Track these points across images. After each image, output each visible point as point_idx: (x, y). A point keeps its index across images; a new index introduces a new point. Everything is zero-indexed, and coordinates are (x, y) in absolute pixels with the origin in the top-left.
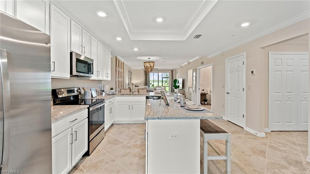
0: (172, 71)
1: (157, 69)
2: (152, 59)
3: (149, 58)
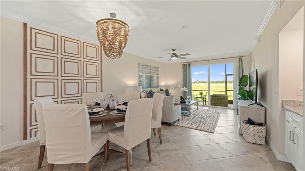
3: (111, 15)
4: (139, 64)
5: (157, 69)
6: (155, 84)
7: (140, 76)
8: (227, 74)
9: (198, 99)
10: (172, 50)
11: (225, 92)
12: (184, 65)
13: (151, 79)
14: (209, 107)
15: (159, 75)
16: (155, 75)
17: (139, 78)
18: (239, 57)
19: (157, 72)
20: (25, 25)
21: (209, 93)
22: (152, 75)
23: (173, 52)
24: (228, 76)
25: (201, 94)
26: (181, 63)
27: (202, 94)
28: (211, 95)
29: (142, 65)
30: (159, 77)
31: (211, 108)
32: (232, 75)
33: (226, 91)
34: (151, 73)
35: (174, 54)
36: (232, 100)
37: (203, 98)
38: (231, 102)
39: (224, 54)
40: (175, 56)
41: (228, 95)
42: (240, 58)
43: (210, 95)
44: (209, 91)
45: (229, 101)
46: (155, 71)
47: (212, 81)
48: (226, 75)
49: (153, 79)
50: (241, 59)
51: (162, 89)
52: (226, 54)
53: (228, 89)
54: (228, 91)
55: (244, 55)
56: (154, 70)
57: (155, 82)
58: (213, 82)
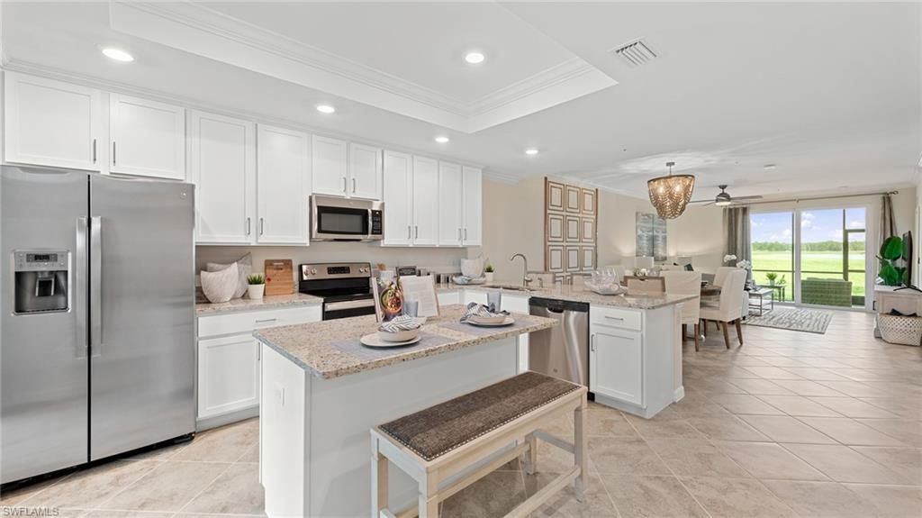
0: (887, 199)
1: (760, 197)
2: (684, 163)
3: (668, 164)
4: (637, 214)
6: (660, 253)
7: (639, 238)
10: (721, 187)
11: (842, 275)
12: (730, 210)
13: (654, 242)
14: (798, 307)
15: (666, 233)
16: (661, 235)
17: (637, 242)
18: (885, 194)
19: (664, 227)
20: (546, 178)
21: (796, 277)
22: (655, 233)
23: (721, 191)
24: (850, 234)
25: (772, 278)
27: (775, 278)
28: (802, 281)
29: (642, 215)
30: (666, 237)
31: (804, 309)
32: (863, 231)
33: (846, 271)
34: (654, 231)
35: (723, 194)
36: (863, 295)
38: (859, 301)
39: (843, 188)
41: (849, 280)
42: (886, 196)
44: (796, 271)
45: (853, 297)
46: (661, 225)
48: (846, 232)
49: (657, 242)
50: (889, 199)
53: (849, 269)
54: (849, 274)
55: (895, 189)
56: (659, 224)
58: (813, 248)
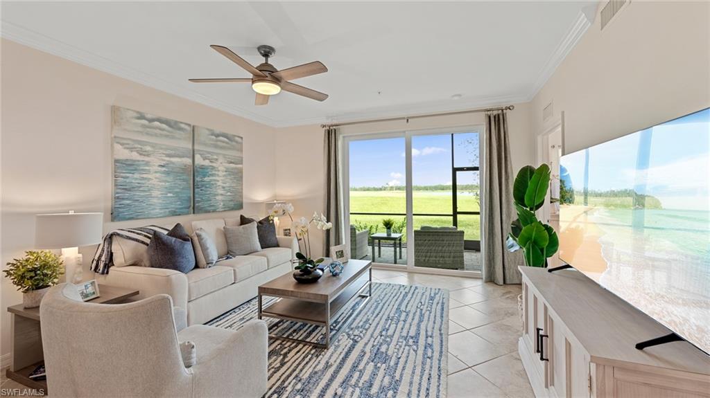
5: (231, 141)
6: (219, 198)
8: (455, 167)
9: (379, 241)
10: (259, 49)
11: (452, 217)
12: (330, 131)
13: (198, 179)
14: (411, 273)
15: (242, 164)
16: (221, 166)
18: (499, 109)
19: (233, 154)
21: (409, 222)
23: (263, 60)
24: (458, 173)
25: (388, 225)
26: (324, 126)
27: (392, 225)
28: (415, 232)
29: (142, 117)
30: (240, 171)
31: (416, 277)
33: (455, 213)
34: (197, 157)
35: (265, 67)
37: (394, 239)
39: (456, 98)
40: (269, 78)
42: (500, 112)
43: (415, 229)
44: (409, 214)
46: (222, 148)
47: (416, 186)
48: (455, 170)
49: (206, 179)
50: (504, 117)
51: (246, 216)
52: (460, 95)
53: (458, 210)
54: (460, 217)
55: (511, 104)
56: (216, 146)
57: (221, 191)
58: (419, 189)
